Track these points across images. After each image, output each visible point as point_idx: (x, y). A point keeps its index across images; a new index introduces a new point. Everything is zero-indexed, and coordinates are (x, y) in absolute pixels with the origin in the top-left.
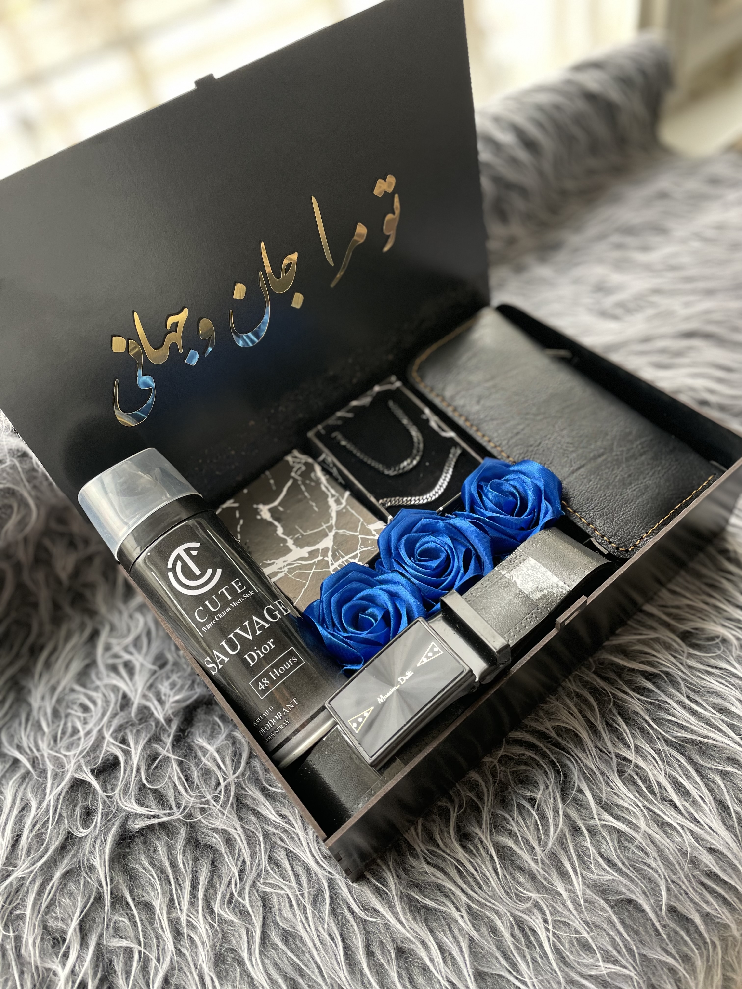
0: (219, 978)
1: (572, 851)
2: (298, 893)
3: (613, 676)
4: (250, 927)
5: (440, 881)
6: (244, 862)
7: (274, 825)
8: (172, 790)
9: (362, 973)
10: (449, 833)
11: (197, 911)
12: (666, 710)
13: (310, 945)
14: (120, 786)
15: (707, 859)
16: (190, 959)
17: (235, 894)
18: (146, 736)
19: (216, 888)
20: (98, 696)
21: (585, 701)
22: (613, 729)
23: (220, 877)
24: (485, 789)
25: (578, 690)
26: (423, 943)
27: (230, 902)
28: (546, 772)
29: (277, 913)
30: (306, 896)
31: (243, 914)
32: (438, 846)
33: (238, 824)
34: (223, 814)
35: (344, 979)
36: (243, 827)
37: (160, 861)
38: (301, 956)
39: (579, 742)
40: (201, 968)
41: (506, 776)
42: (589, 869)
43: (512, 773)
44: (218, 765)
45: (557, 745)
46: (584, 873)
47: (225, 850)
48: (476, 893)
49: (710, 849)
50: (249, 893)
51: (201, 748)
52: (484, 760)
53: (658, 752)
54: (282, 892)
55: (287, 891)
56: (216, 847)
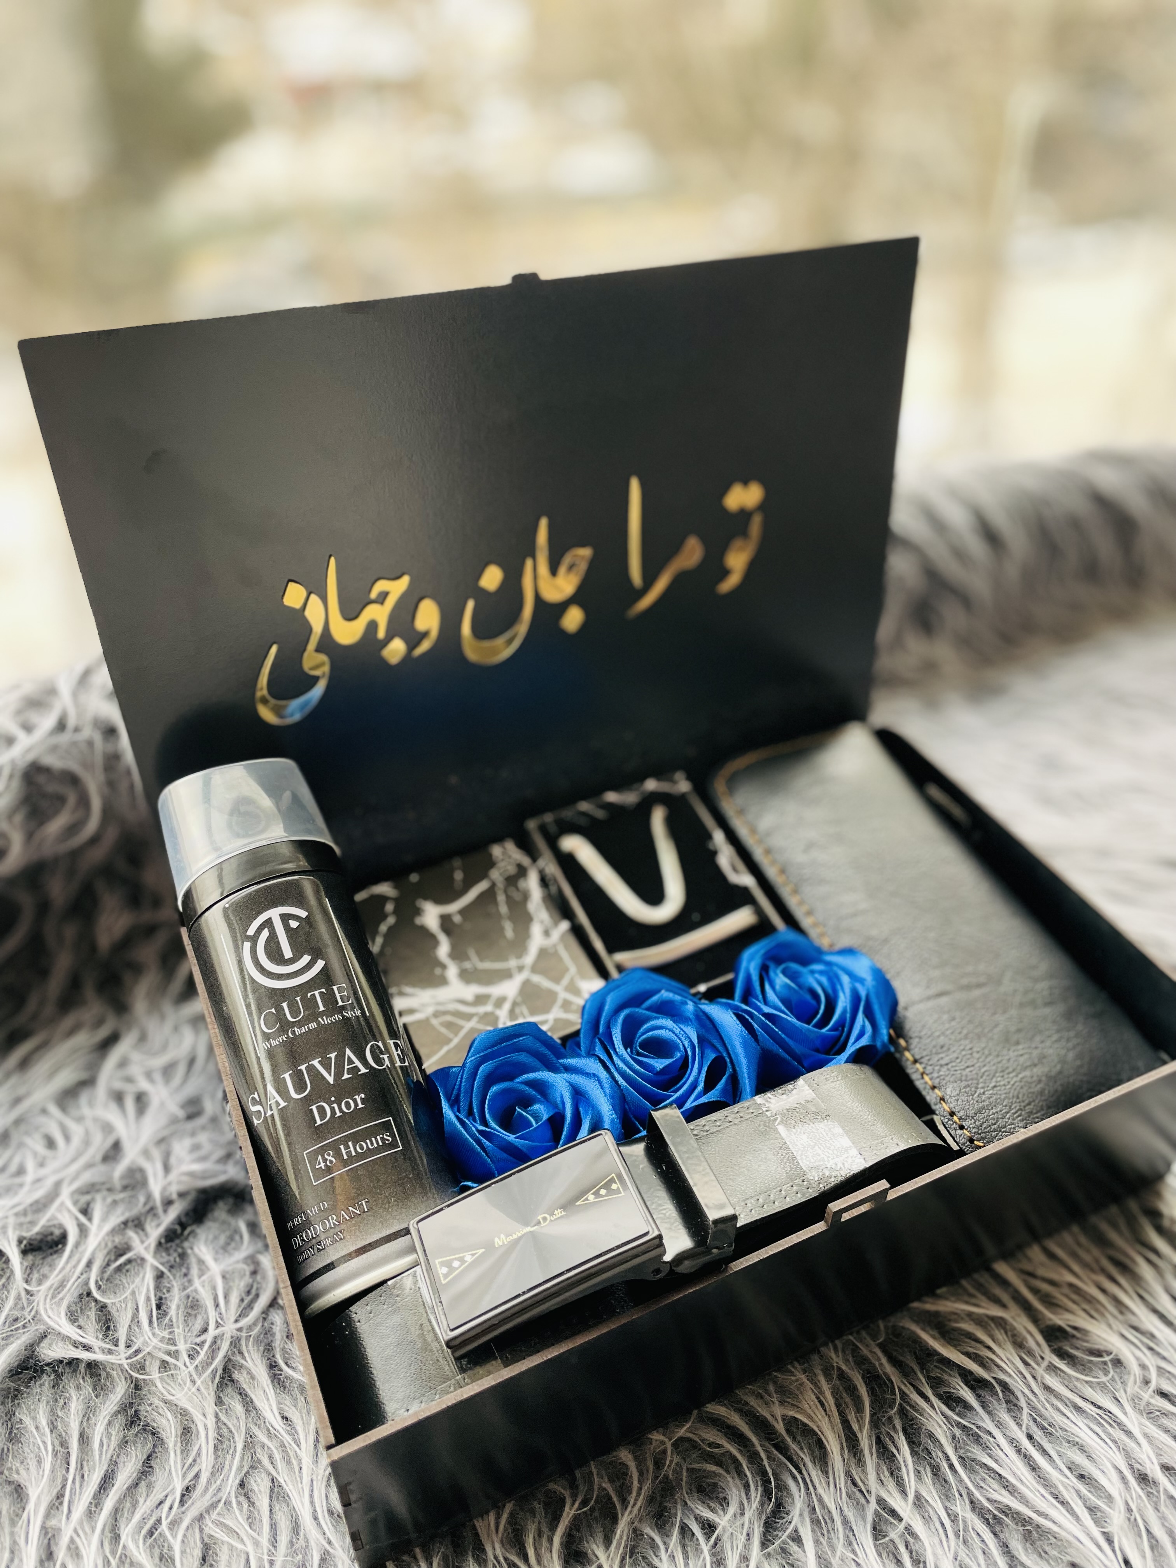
2: (266, 1557)
6: (197, 1476)
7: (268, 1430)
8: (129, 1316)
10: (550, 1540)
12: (986, 1448)
14: (53, 1279)
17: (165, 1523)
18: (123, 1214)
19: (137, 1502)
20: (77, 1130)
21: (852, 1390)
22: (886, 1454)
23: (150, 1486)
24: (636, 1484)
25: (844, 1367)
28: (747, 1486)
31: (165, 1560)
32: (526, 1559)
33: (210, 1407)
34: (193, 1382)
36: (217, 1416)
37: (67, 1425)
39: (822, 1457)
41: (677, 1472)
43: (691, 1471)
44: (216, 1299)
45: (782, 1448)
47: (175, 1445)
50: (187, 1530)
51: (201, 1262)
52: (650, 1436)
53: (953, 1517)
54: (240, 1546)
55: (250, 1549)
56: (163, 1435)
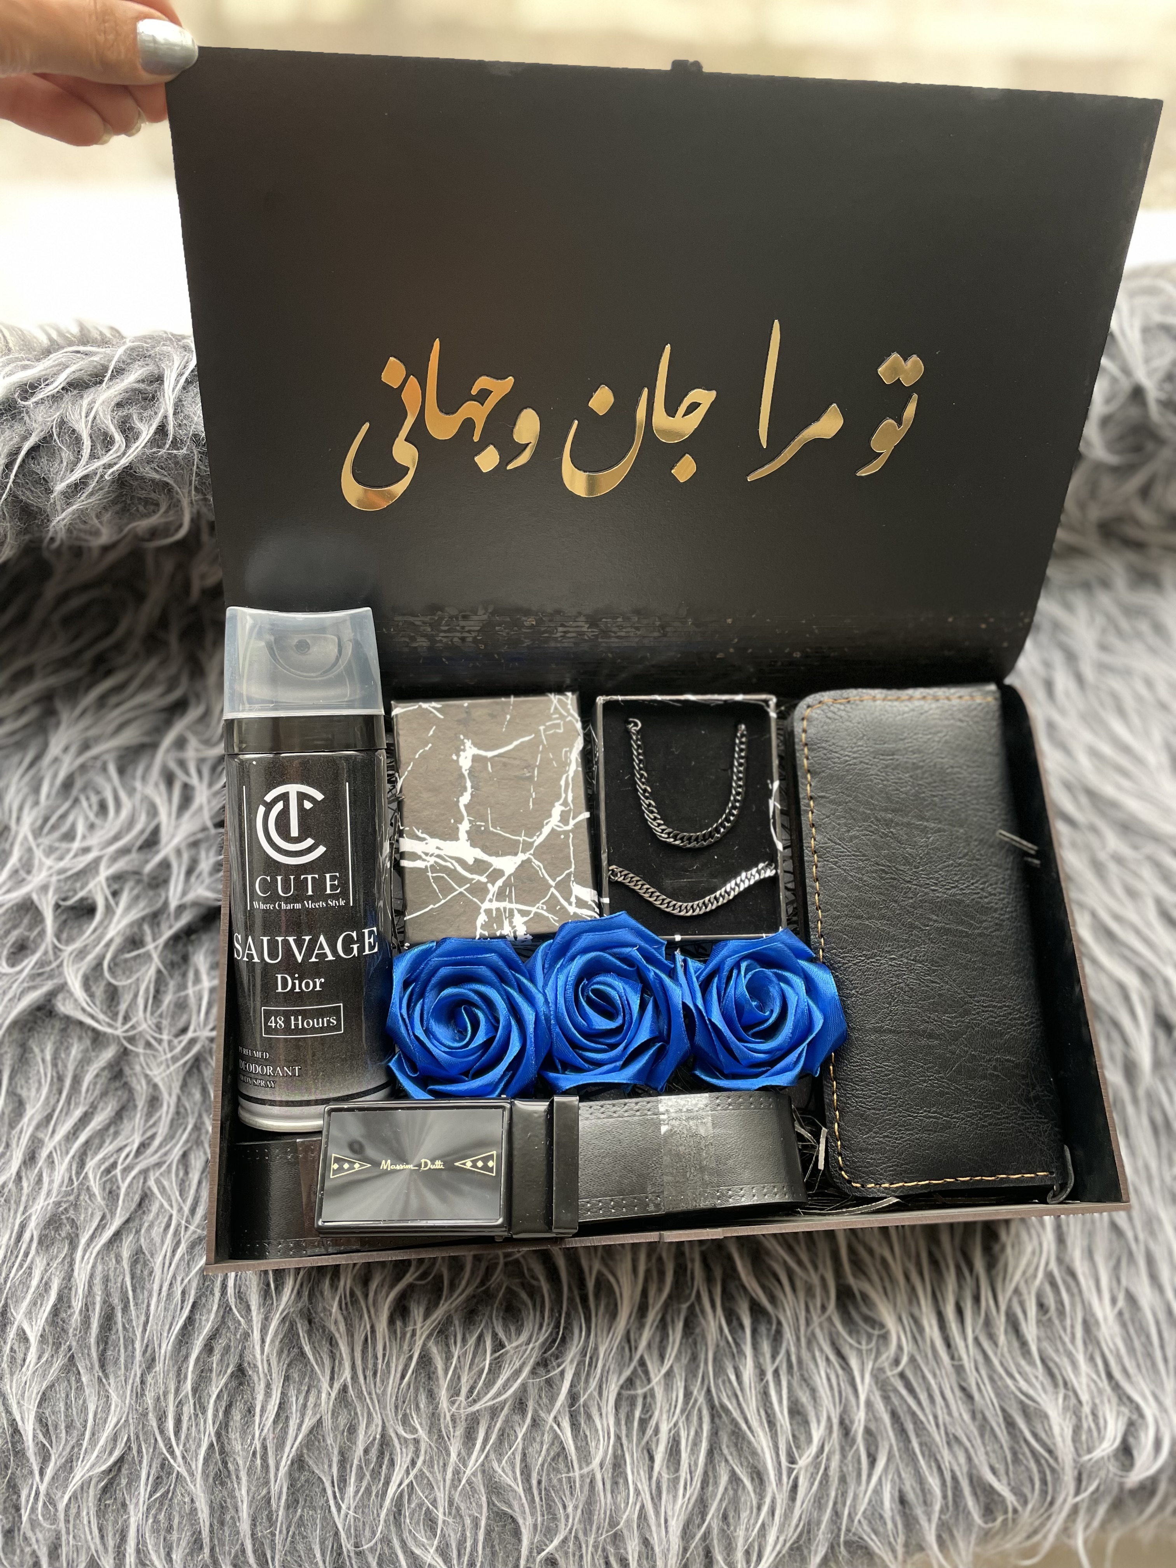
0: (40, 1243)
1: (498, 1425)
2: (183, 1222)
3: (718, 1274)
4: (108, 1216)
5: (337, 1335)
6: (153, 1137)
8: (130, 997)
9: (186, 1357)
11: (67, 1153)
13: (156, 1287)
14: (78, 945)
15: (633, 1548)
16: (24, 1199)
17: (120, 1167)
18: (144, 909)
19: (104, 1142)
20: (126, 804)
21: (662, 1274)
23: (116, 1134)
24: (464, 1283)
25: (664, 1255)
26: (268, 1386)
27: (108, 1171)
28: (541, 1325)
29: (146, 1225)
30: (189, 1233)
31: (112, 1195)
32: (366, 1296)
33: (176, 1090)
34: (168, 1066)
35: (163, 1351)
36: (179, 1098)
37: (65, 1066)
38: (138, 1291)
39: (613, 1314)
40: (30, 1216)
41: (500, 1286)
42: (500, 1456)
43: (509, 1290)
45: (584, 1300)
46: (493, 1456)
47: (142, 1108)
48: (365, 1378)
49: (646, 1539)
50: (134, 1178)
51: (197, 973)
53: (688, 1394)
54: (168, 1207)
55: (174, 1213)
56: (136, 1096)
